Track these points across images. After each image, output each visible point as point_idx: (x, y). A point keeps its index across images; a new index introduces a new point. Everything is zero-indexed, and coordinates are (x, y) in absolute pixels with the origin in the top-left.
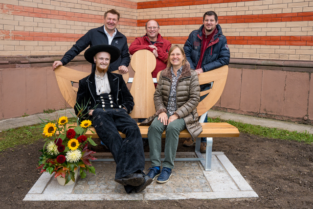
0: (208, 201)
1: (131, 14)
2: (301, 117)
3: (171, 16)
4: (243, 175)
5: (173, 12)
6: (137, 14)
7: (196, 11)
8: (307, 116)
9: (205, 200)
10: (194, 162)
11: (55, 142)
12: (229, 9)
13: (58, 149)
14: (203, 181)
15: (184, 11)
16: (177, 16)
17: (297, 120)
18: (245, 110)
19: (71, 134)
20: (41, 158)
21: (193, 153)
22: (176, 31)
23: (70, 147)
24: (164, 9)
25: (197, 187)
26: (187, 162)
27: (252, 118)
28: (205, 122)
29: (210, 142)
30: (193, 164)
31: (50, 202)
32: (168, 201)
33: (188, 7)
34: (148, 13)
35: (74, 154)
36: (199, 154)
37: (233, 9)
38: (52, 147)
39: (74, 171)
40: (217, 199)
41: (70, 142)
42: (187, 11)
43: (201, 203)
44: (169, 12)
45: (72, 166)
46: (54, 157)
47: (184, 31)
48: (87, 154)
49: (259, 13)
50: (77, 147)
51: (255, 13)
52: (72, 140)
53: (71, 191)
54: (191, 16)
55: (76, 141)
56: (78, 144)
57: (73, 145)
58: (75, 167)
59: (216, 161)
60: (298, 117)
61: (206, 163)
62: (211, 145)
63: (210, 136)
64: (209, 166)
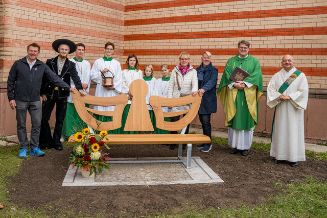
0: (190, 185)
1: (119, 44)
2: (261, 131)
3: (154, 48)
4: (214, 171)
5: (156, 44)
6: (123, 45)
7: (175, 44)
8: (265, 130)
9: (188, 185)
10: (178, 163)
11: (82, 146)
12: (203, 44)
13: (85, 151)
14: (186, 174)
15: (165, 44)
16: (159, 48)
17: (258, 134)
18: (217, 127)
19: (93, 140)
20: (70, 158)
21: (177, 158)
22: (158, 60)
23: (93, 150)
24: (147, 41)
25: (182, 177)
26: (173, 163)
27: (222, 133)
28: (185, 133)
29: (190, 147)
30: (177, 165)
31: (82, 187)
32: (162, 185)
33: (168, 40)
34: (134, 45)
35: (96, 155)
36: (181, 157)
37: (205, 44)
38: (80, 150)
39: (96, 166)
40: (196, 184)
41: (93, 146)
42: (167, 44)
43: (185, 186)
44: (152, 44)
45: (94, 163)
46: (81, 157)
47: (165, 60)
48: (104, 155)
49: (227, 47)
50: (98, 149)
51: (224, 47)
52: (95, 145)
53: (93, 180)
54: (171, 48)
55: (98, 145)
56: (98, 147)
57: (95, 148)
58: (96, 164)
59: (195, 163)
60: (258, 131)
61: (187, 163)
62: (191, 149)
63: (190, 142)
64: (190, 165)
